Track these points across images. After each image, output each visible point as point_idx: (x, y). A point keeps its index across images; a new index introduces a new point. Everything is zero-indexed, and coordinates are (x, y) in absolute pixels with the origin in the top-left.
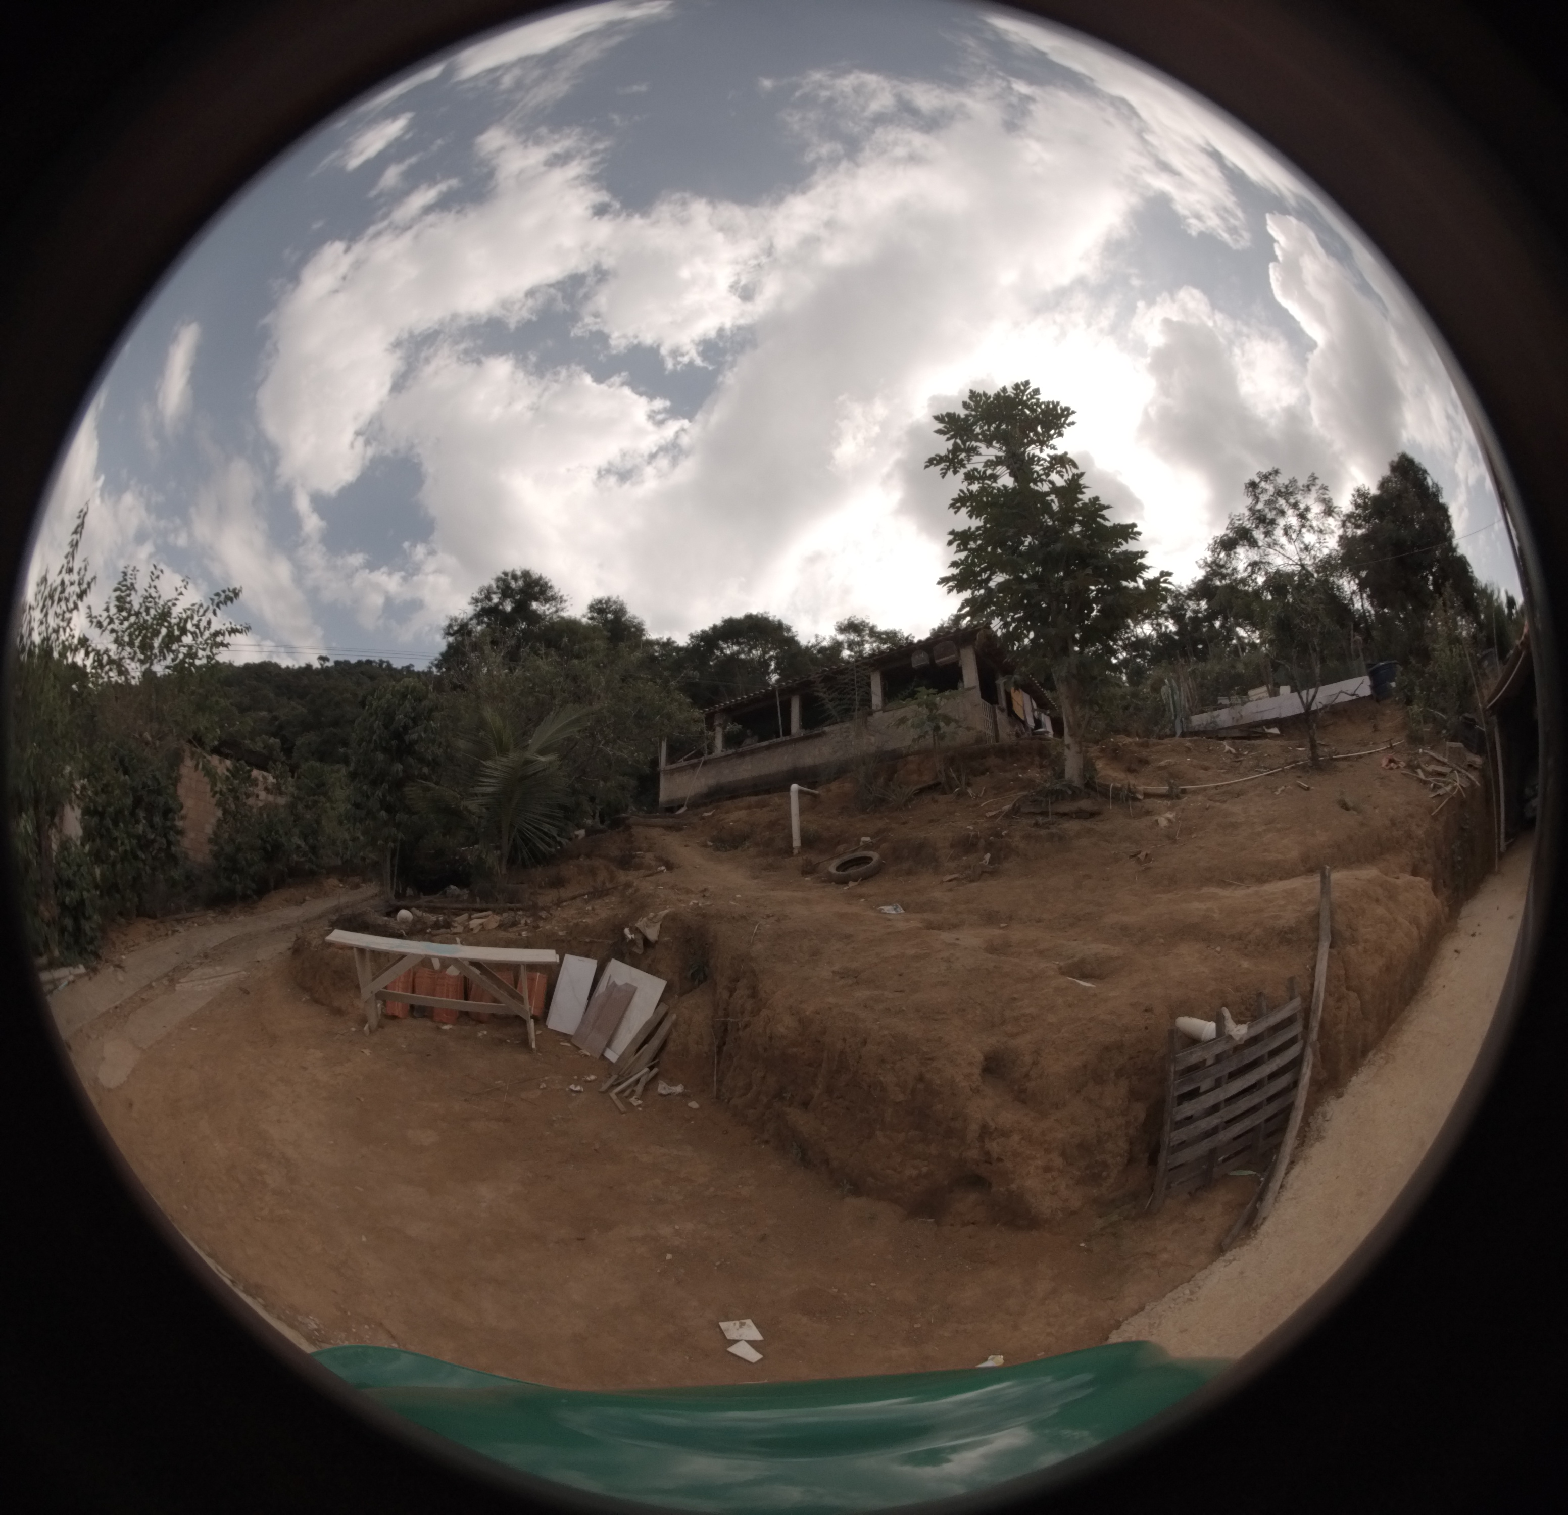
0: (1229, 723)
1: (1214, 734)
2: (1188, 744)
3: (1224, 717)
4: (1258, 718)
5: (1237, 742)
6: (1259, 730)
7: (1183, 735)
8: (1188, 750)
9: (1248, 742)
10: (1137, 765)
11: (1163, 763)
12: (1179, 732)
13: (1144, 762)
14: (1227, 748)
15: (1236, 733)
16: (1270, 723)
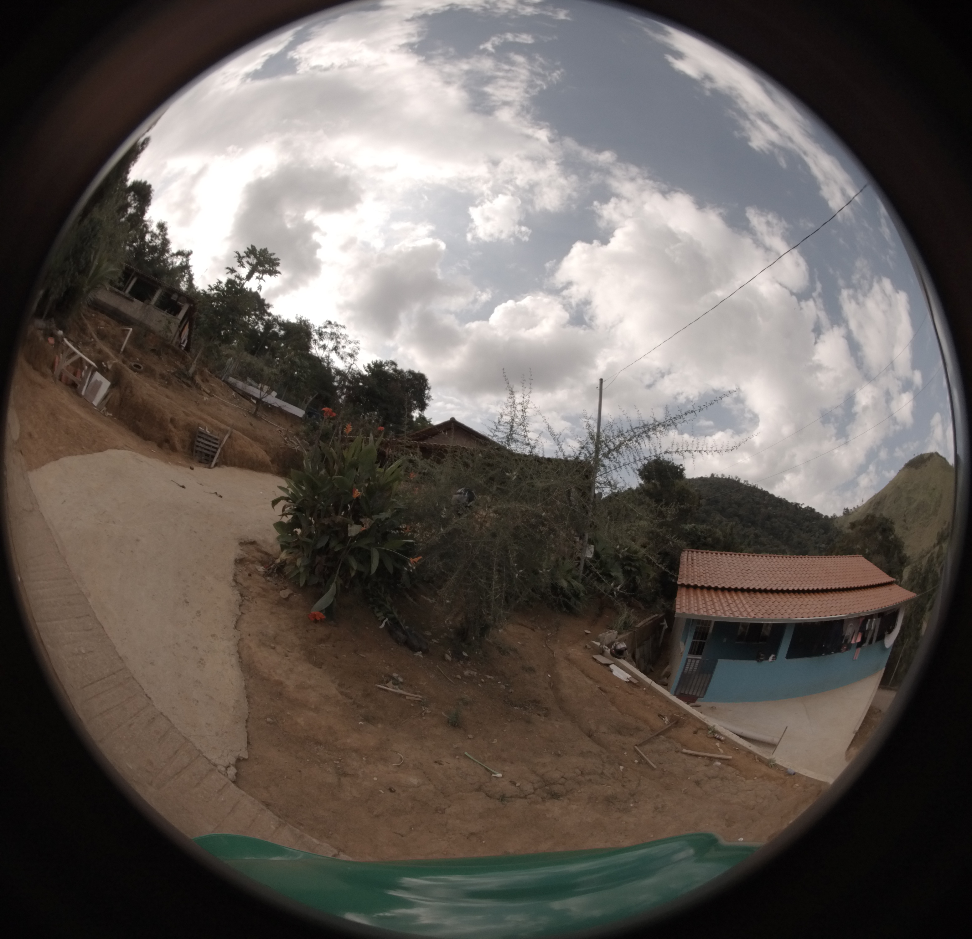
0: (240, 388)
1: (233, 387)
2: (223, 385)
3: (240, 384)
4: (251, 393)
5: (238, 395)
6: (249, 397)
7: (224, 381)
8: (221, 386)
9: (241, 397)
10: (205, 380)
11: (212, 385)
12: (223, 379)
13: (207, 381)
14: (234, 394)
15: (240, 393)
16: (254, 398)
